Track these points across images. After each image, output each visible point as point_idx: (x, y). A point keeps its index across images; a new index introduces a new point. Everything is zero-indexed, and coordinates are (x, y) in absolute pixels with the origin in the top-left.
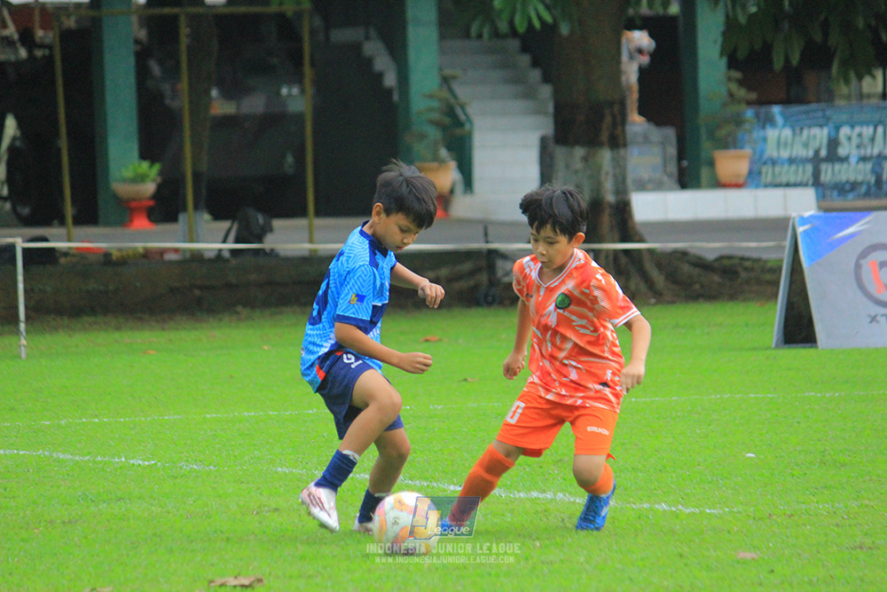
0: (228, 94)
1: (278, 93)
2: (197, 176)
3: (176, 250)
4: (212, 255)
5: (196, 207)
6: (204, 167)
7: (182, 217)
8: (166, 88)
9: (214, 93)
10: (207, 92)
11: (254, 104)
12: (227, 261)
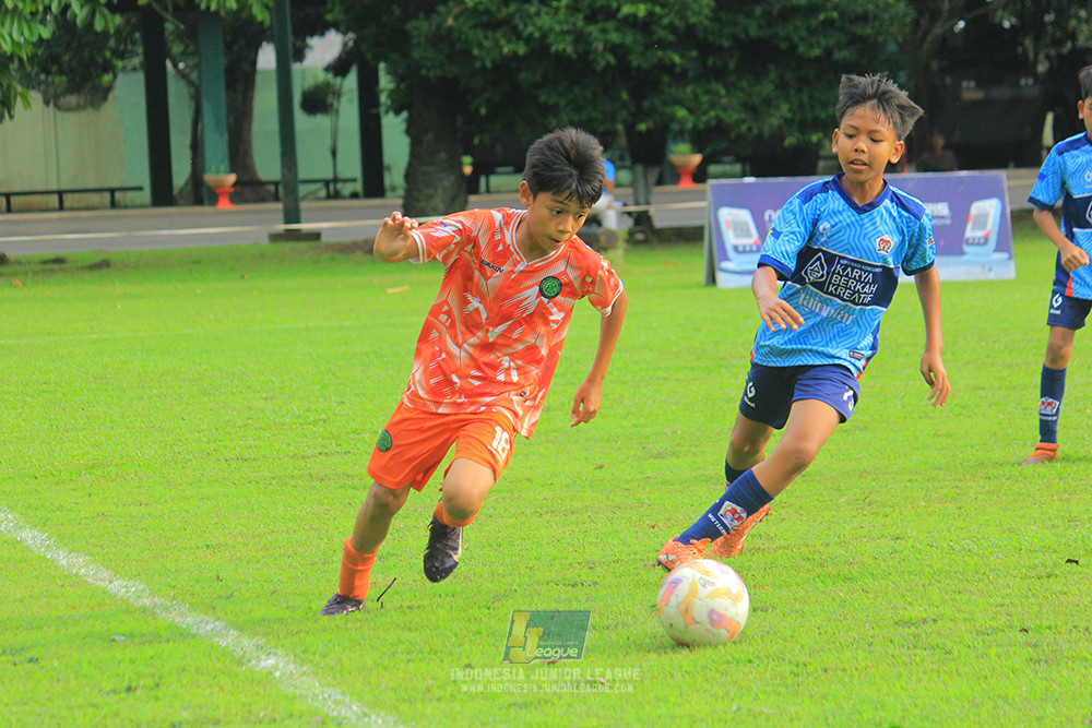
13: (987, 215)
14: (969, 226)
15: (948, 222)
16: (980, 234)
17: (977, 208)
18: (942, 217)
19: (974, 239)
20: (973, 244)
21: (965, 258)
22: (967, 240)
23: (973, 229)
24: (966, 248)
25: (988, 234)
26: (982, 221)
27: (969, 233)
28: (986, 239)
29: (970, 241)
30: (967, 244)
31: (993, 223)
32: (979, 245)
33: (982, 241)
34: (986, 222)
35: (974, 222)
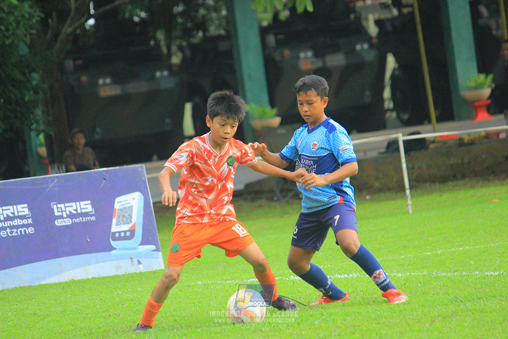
8: (493, 24)
13: (131, 208)
14: (114, 221)
15: (93, 218)
16: (126, 227)
17: (120, 202)
18: (86, 214)
19: (120, 233)
20: (120, 238)
21: (113, 252)
22: (114, 233)
23: (118, 224)
24: (113, 243)
25: (134, 225)
26: (126, 215)
27: (114, 229)
28: (132, 231)
29: (117, 235)
30: (115, 239)
31: (137, 217)
32: (126, 238)
33: (128, 234)
34: (130, 215)
35: (119, 217)
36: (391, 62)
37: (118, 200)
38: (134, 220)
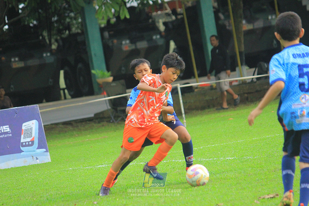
0: (249, 22)
1: (268, 19)
2: (241, 53)
3: (236, 81)
4: (250, 81)
5: (242, 65)
6: (243, 49)
7: (237, 69)
8: (227, 23)
9: (244, 22)
10: (241, 22)
11: (259, 24)
12: (255, 82)
13: (31, 129)
14: (22, 136)
15: (11, 135)
16: (29, 140)
17: (25, 126)
18: (7, 133)
19: (25, 142)
20: (26, 146)
22: (23, 143)
23: (24, 138)
24: (22, 148)
25: (34, 138)
26: (29, 132)
27: (22, 140)
28: (33, 142)
29: (24, 144)
30: (23, 146)
31: (35, 133)
32: (29, 145)
33: (30, 143)
34: (31, 133)
35: (25, 134)
36: (172, 45)
37: (24, 124)
38: (33, 135)
